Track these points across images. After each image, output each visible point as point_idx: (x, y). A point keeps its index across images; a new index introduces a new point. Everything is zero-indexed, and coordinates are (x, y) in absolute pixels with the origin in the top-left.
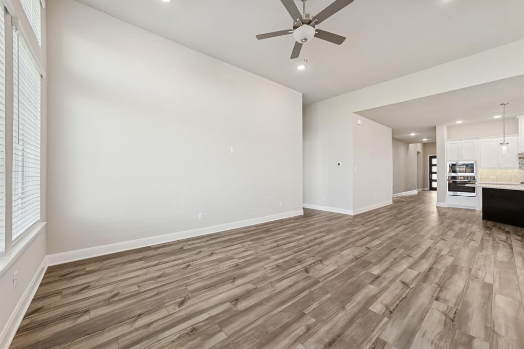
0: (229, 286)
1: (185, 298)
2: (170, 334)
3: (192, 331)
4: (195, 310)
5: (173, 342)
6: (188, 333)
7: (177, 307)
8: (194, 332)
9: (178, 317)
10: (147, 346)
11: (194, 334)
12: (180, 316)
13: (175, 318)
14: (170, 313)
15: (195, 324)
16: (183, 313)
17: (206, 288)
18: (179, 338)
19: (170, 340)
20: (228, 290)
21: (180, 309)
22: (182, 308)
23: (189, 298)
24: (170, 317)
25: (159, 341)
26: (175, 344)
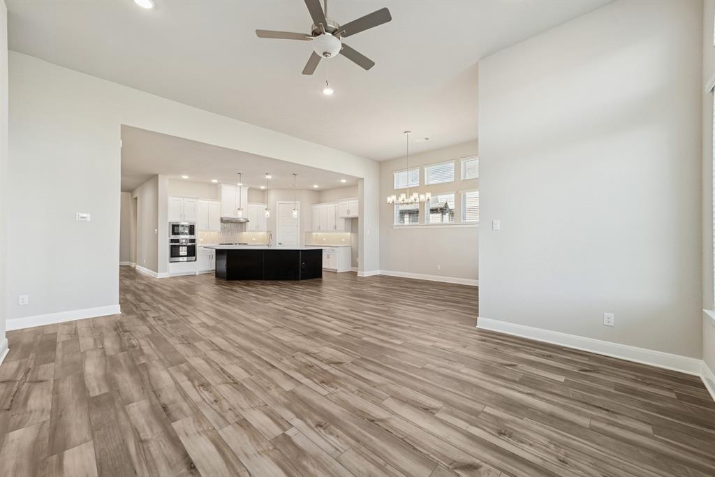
0: (396, 423)
1: (456, 468)
2: (528, 454)
3: (505, 434)
4: (471, 445)
5: (531, 445)
6: (510, 437)
7: (482, 470)
8: (503, 432)
9: (497, 458)
10: (561, 469)
11: (506, 431)
12: (493, 456)
13: (503, 460)
14: (499, 472)
15: (493, 435)
16: (487, 456)
17: (415, 449)
18: (522, 442)
19: (532, 449)
20: (408, 421)
21: (483, 463)
22: (478, 461)
23: (453, 462)
24: (505, 468)
25: (545, 460)
26: (531, 442)
